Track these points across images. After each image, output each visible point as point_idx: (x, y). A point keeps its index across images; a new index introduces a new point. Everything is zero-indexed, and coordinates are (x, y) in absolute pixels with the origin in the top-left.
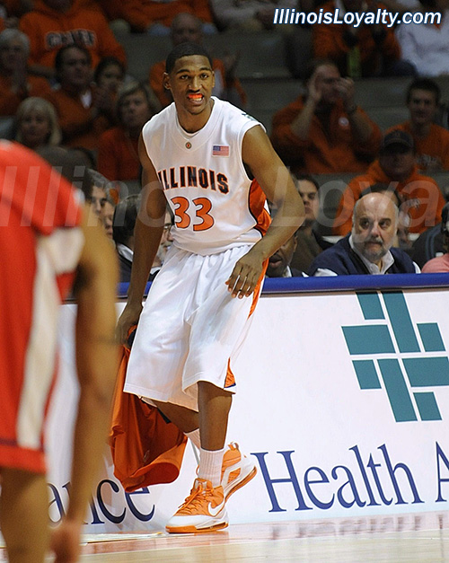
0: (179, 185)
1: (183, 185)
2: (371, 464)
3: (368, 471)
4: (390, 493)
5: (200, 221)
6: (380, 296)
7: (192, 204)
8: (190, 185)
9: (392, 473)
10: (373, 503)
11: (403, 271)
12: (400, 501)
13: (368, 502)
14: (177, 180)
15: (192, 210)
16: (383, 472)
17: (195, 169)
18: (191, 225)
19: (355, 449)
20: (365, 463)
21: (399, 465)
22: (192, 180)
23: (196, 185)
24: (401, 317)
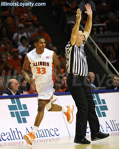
0: (38, 65)
1: (39, 65)
2: (14, 132)
3: (13, 133)
4: (17, 137)
5: (43, 72)
6: (15, 99)
7: (41, 69)
8: (40, 65)
9: (18, 133)
10: (14, 139)
11: (18, 94)
12: (19, 139)
13: (13, 139)
14: (38, 64)
15: (41, 70)
16: (16, 133)
17: (42, 62)
18: (41, 73)
19: (11, 129)
20: (13, 132)
21: (19, 132)
22: (41, 64)
23: (42, 65)
24: (19, 103)
